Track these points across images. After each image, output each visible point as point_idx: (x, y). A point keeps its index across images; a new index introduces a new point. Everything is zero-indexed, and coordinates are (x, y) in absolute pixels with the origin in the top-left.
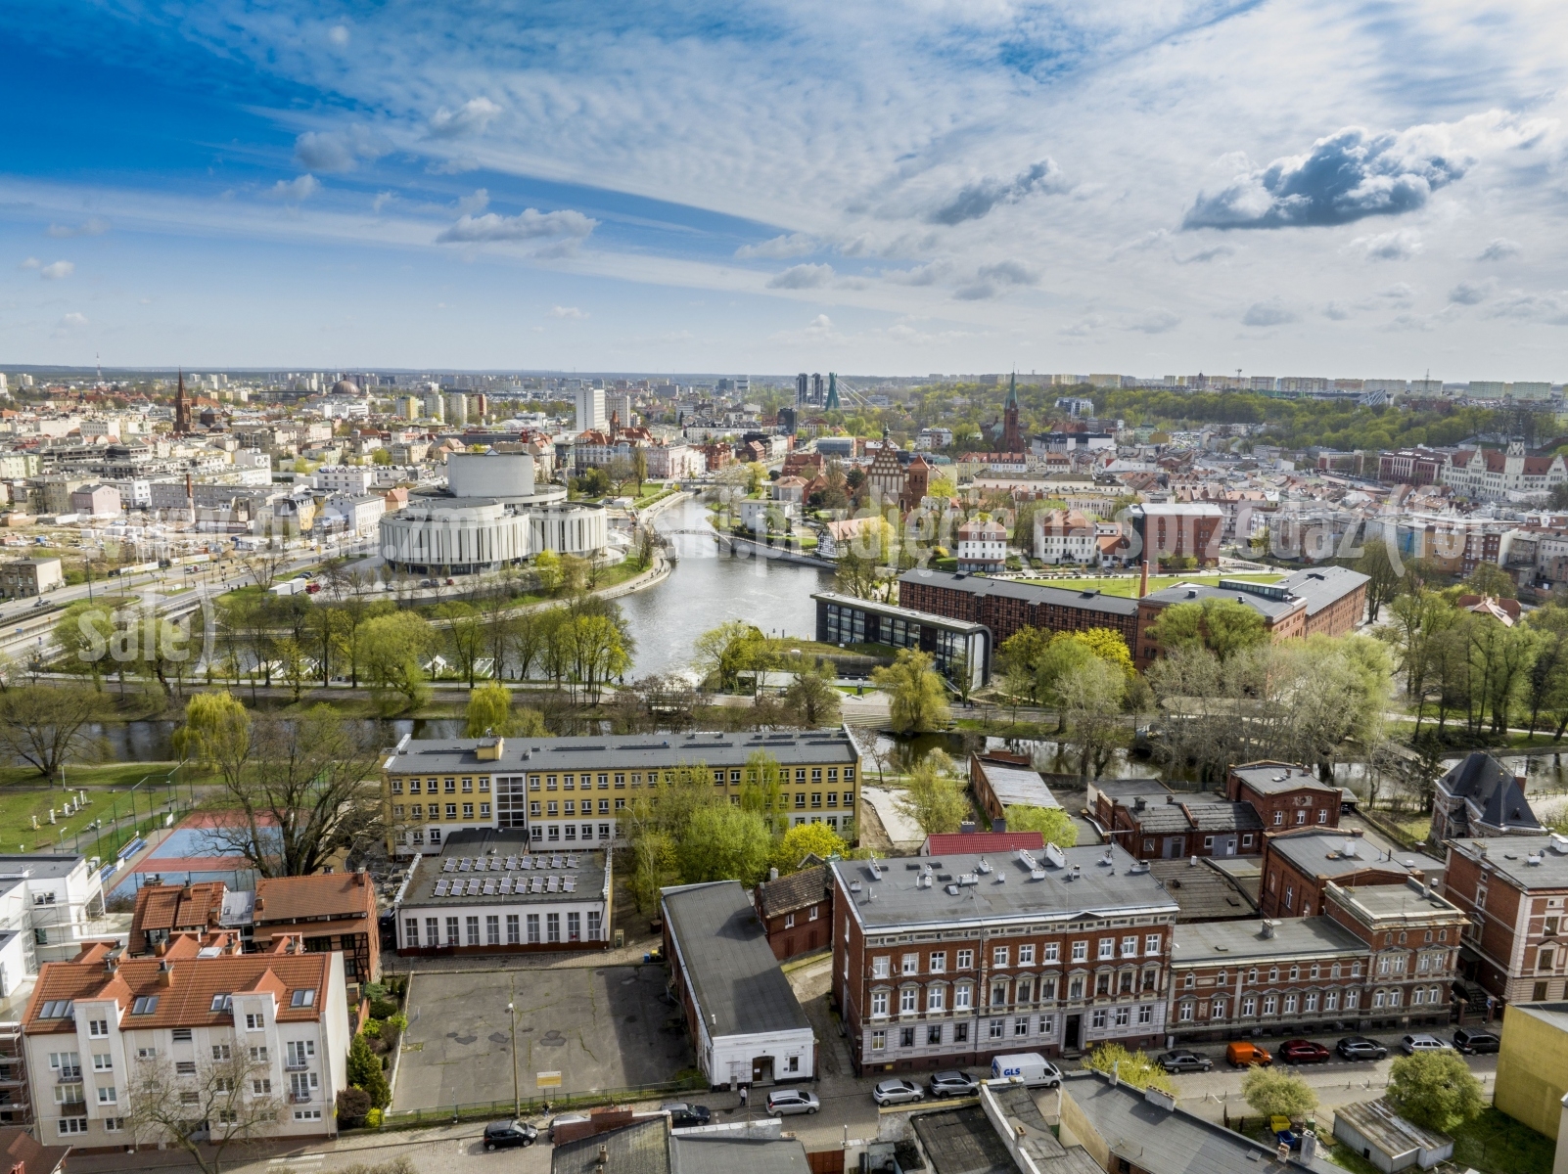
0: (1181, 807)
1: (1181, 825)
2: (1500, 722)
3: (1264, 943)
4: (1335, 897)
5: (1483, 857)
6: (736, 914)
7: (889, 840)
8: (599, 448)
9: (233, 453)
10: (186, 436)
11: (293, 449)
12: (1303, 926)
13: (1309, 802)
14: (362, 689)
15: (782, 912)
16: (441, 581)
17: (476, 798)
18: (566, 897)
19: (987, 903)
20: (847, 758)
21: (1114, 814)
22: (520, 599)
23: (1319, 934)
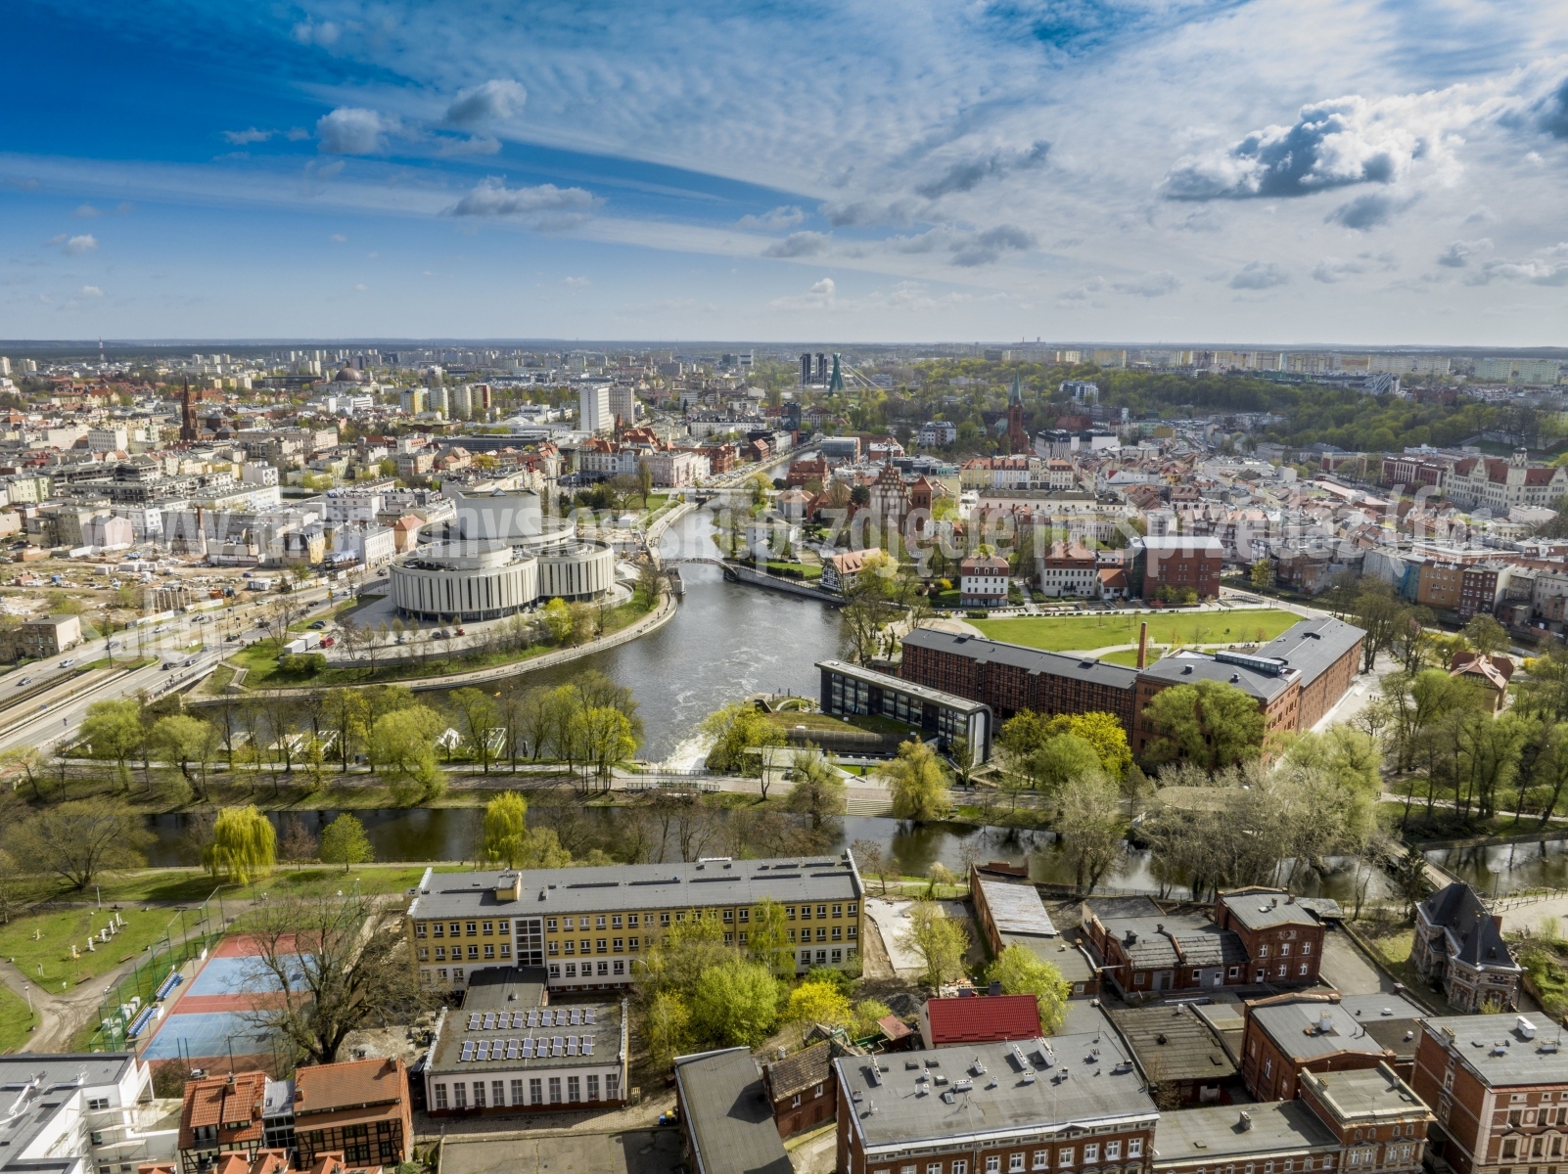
0: (1171, 939)
1: (1170, 960)
2: (1487, 805)
3: (1240, 1136)
4: (1310, 1084)
5: (1452, 1042)
6: (746, 1089)
7: (891, 967)
8: (604, 457)
9: (241, 464)
10: (194, 446)
11: (300, 459)
12: (1278, 1113)
13: (1293, 935)
14: (380, 774)
15: (789, 1094)
16: (451, 630)
17: (496, 940)
18: (585, 1060)
19: (980, 1114)
20: (851, 895)
21: (1107, 943)
22: (530, 650)
23: (1293, 1126)
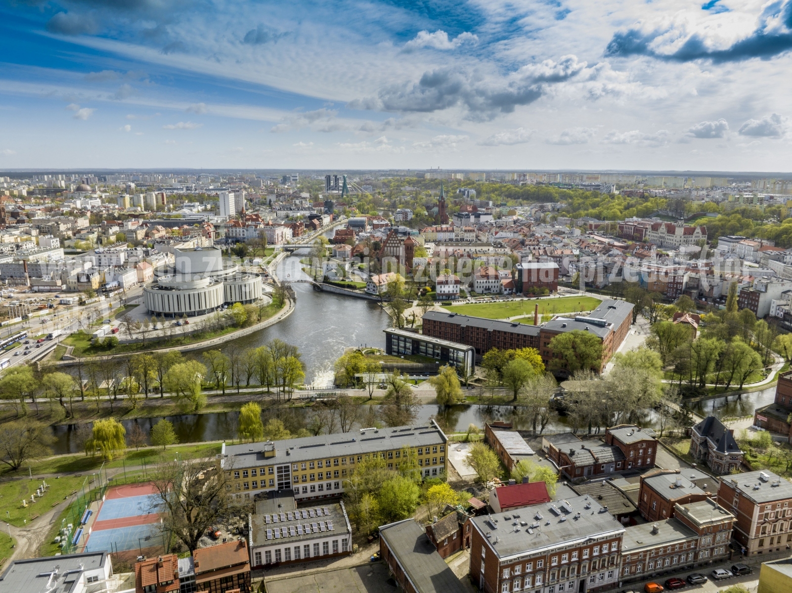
0: (590, 451)
1: (591, 461)
2: (703, 382)
3: (655, 536)
4: (680, 511)
5: (736, 486)
6: (419, 539)
7: (459, 475)
8: (238, 230)
9: (37, 237)
10: (7, 227)
11: (70, 233)
12: (668, 525)
13: (644, 446)
14: (167, 398)
15: (443, 538)
16: (181, 321)
17: (267, 477)
18: (331, 533)
19: (547, 537)
20: (441, 441)
21: (559, 456)
22: (226, 330)
23: (676, 529)
